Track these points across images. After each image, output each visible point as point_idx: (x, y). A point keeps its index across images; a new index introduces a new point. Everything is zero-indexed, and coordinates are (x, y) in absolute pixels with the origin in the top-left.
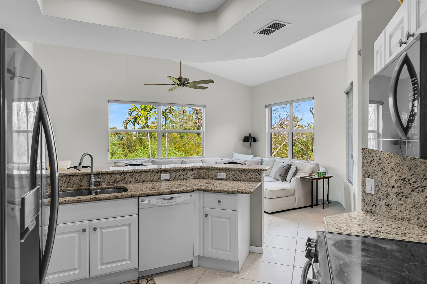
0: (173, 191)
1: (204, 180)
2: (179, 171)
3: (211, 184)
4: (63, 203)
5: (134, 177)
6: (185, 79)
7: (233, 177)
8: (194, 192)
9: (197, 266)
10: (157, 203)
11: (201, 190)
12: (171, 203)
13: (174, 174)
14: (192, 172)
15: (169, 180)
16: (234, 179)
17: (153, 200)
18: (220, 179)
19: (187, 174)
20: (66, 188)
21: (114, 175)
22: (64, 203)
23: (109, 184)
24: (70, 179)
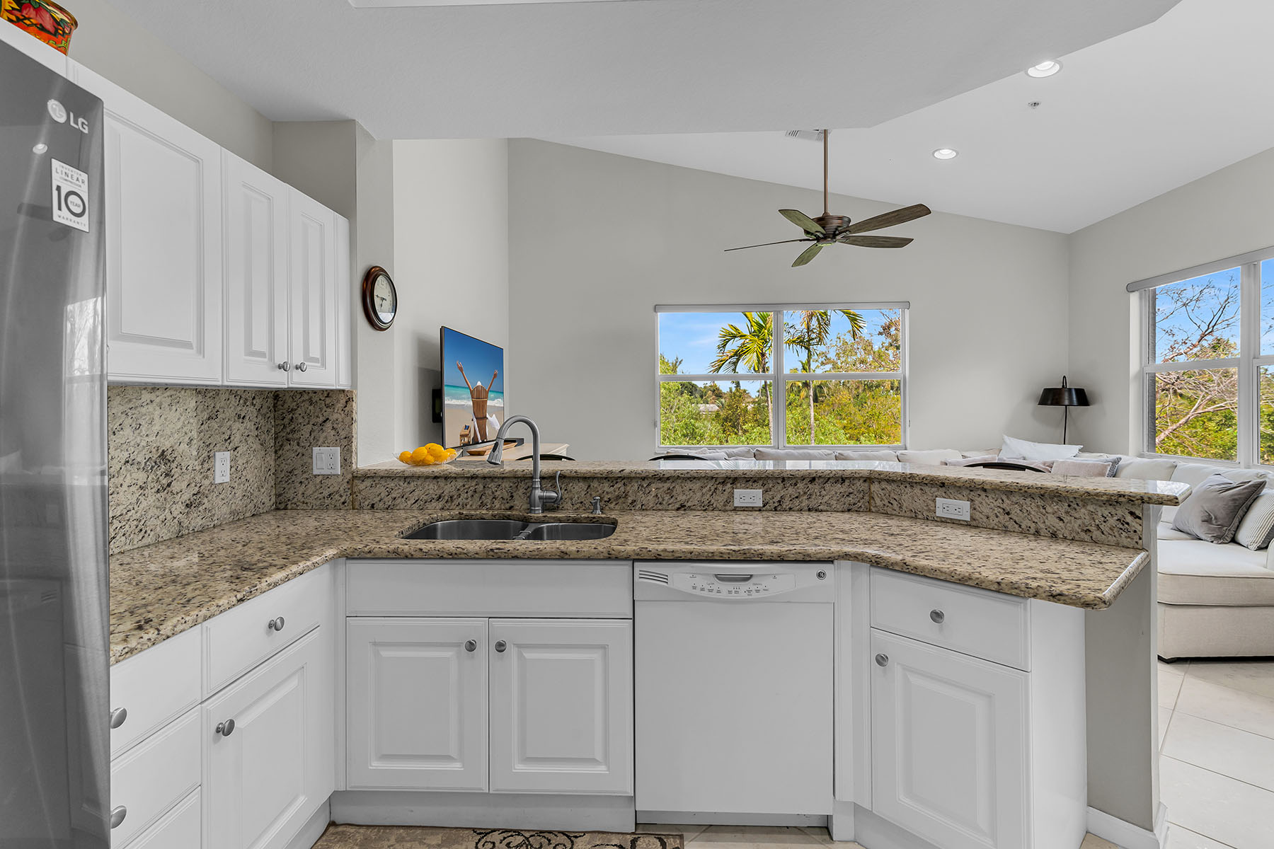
0: (752, 551)
1: (881, 521)
2: (794, 481)
3: (908, 538)
4: (415, 556)
5: (653, 494)
6: (840, 218)
7: (1003, 518)
8: (832, 562)
9: (851, 837)
10: (694, 588)
11: (860, 558)
12: (743, 595)
13: (779, 492)
14: (839, 488)
15: (760, 510)
16: (1007, 524)
17: (681, 576)
18: (944, 521)
19: (824, 493)
20: (476, 509)
21: (595, 484)
22: (419, 556)
23: (583, 508)
24: (484, 487)
